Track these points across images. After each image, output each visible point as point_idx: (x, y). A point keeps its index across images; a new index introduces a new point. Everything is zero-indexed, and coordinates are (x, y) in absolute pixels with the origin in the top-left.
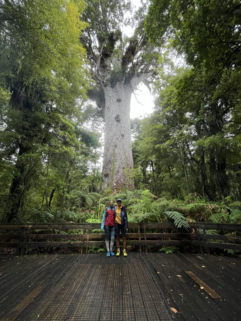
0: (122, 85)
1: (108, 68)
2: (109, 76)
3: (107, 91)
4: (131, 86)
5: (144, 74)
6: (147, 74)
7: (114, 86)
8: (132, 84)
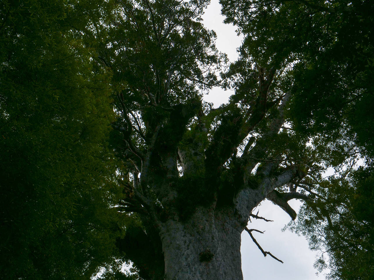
0: (212, 213)
1: (171, 175)
2: (173, 195)
3: (168, 231)
4: (236, 213)
5: (267, 180)
6: (277, 180)
7: (190, 218)
8: (238, 207)
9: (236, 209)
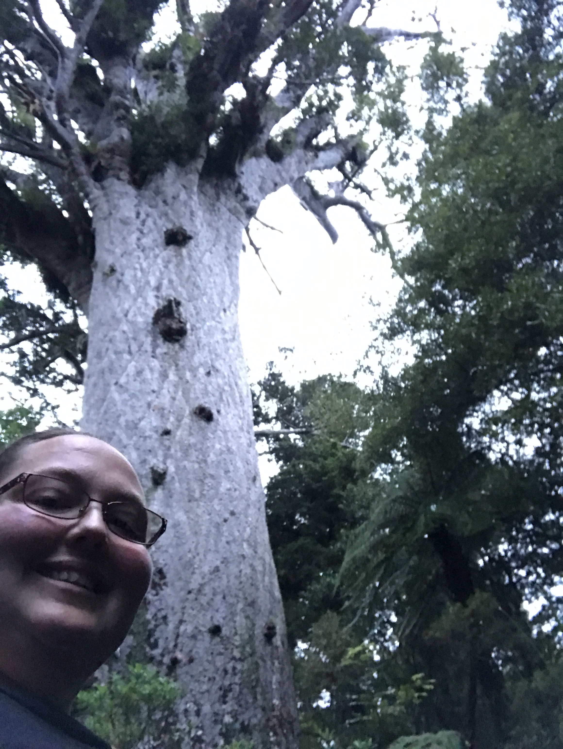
0: (195, 178)
2: (120, 134)
4: (239, 190)
7: (151, 181)
8: (243, 180)
9: (239, 184)
